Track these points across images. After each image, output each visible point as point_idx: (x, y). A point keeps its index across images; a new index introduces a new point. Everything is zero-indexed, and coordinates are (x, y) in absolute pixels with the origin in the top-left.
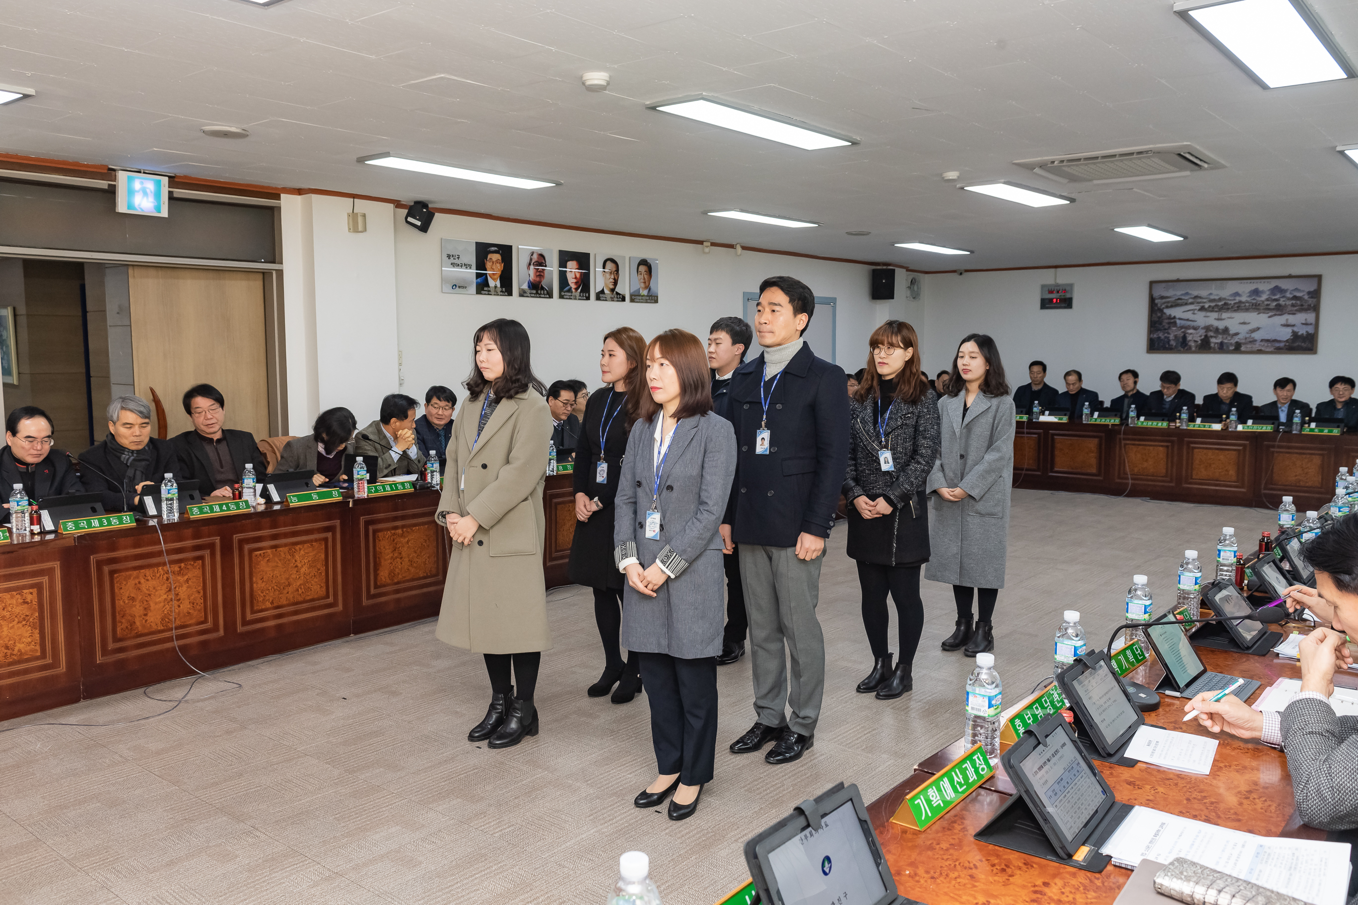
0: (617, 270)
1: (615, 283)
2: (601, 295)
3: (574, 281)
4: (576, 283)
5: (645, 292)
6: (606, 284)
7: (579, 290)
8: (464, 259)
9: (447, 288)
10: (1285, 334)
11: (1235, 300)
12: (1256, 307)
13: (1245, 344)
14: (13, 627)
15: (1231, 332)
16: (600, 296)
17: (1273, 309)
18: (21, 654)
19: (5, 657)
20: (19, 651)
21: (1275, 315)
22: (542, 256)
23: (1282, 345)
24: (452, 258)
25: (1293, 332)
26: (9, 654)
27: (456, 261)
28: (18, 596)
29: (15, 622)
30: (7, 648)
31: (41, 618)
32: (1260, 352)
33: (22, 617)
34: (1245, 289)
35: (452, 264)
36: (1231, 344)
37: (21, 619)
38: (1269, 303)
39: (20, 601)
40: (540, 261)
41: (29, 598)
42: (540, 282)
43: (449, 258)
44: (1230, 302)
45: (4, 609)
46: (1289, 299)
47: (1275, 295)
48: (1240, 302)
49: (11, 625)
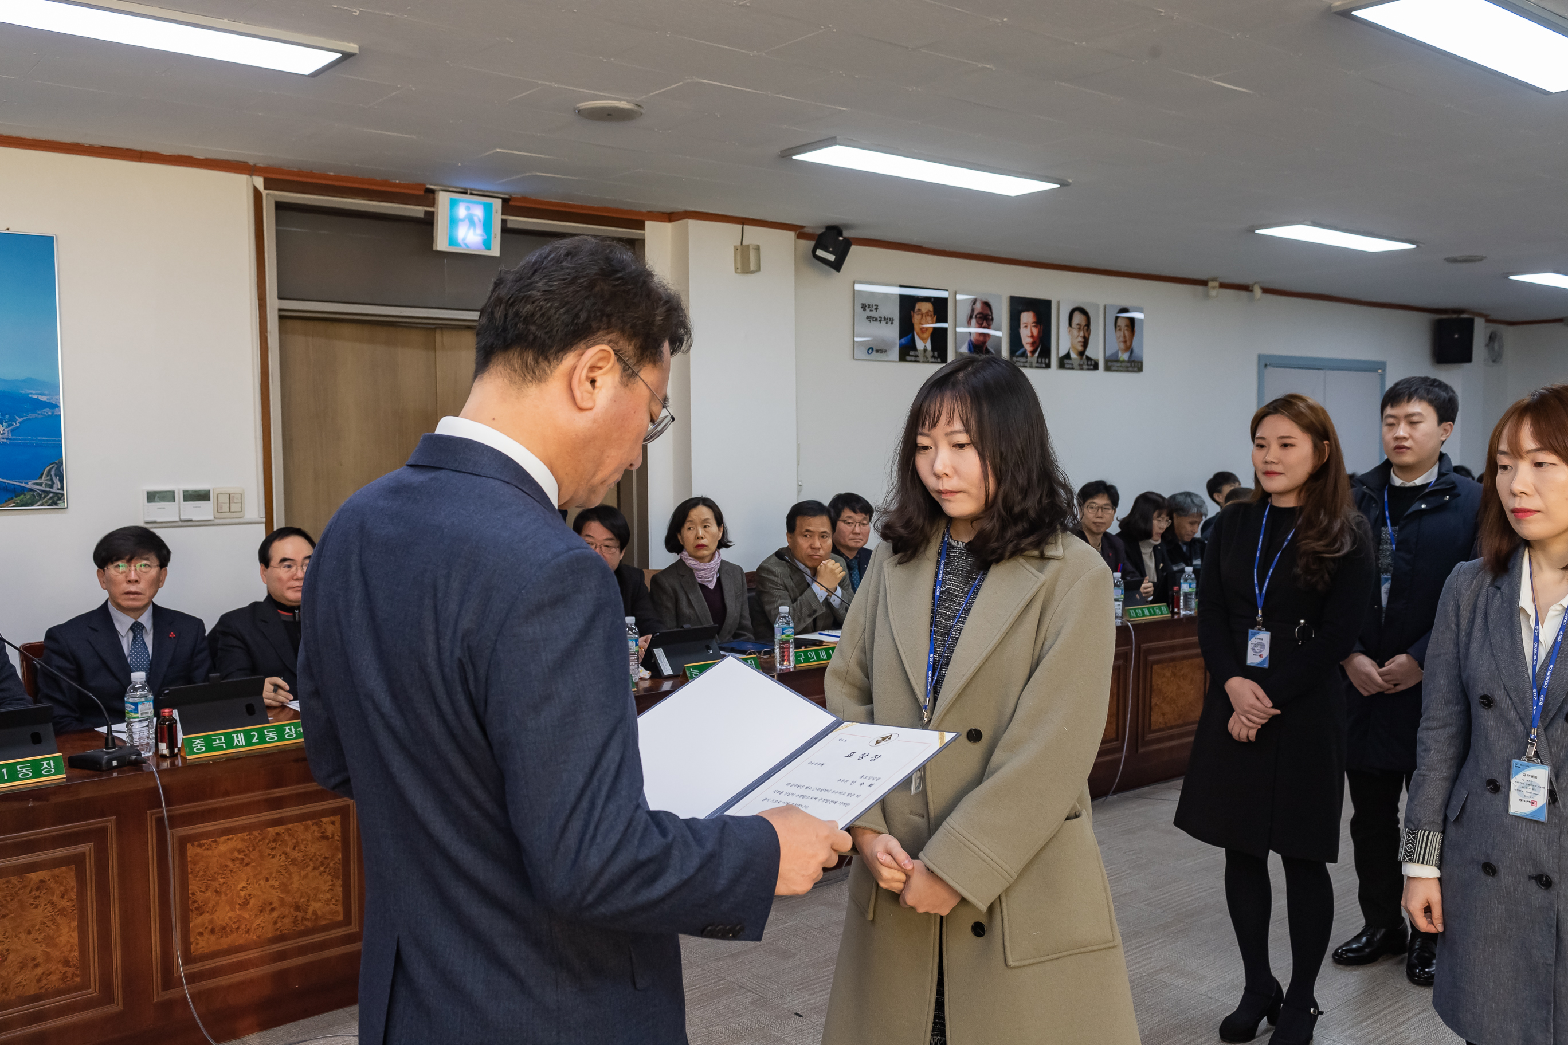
0: (1088, 325)
1: (1085, 343)
2: (1066, 361)
3: (1030, 340)
4: (1033, 344)
5: (1125, 356)
6: (1073, 347)
7: (1037, 354)
8: (883, 312)
9: (861, 353)
14: (306, 877)
16: (1064, 362)
18: (317, 918)
19: (294, 922)
20: (315, 913)
22: (987, 305)
24: (868, 310)
26: (299, 918)
27: (874, 314)
28: (315, 828)
29: (309, 869)
30: (297, 908)
31: (346, 861)
33: (320, 859)
35: (867, 318)
37: (318, 864)
39: (317, 834)
40: (985, 312)
41: (330, 829)
42: (984, 343)
43: (864, 310)
45: (294, 849)
49: (303, 873)
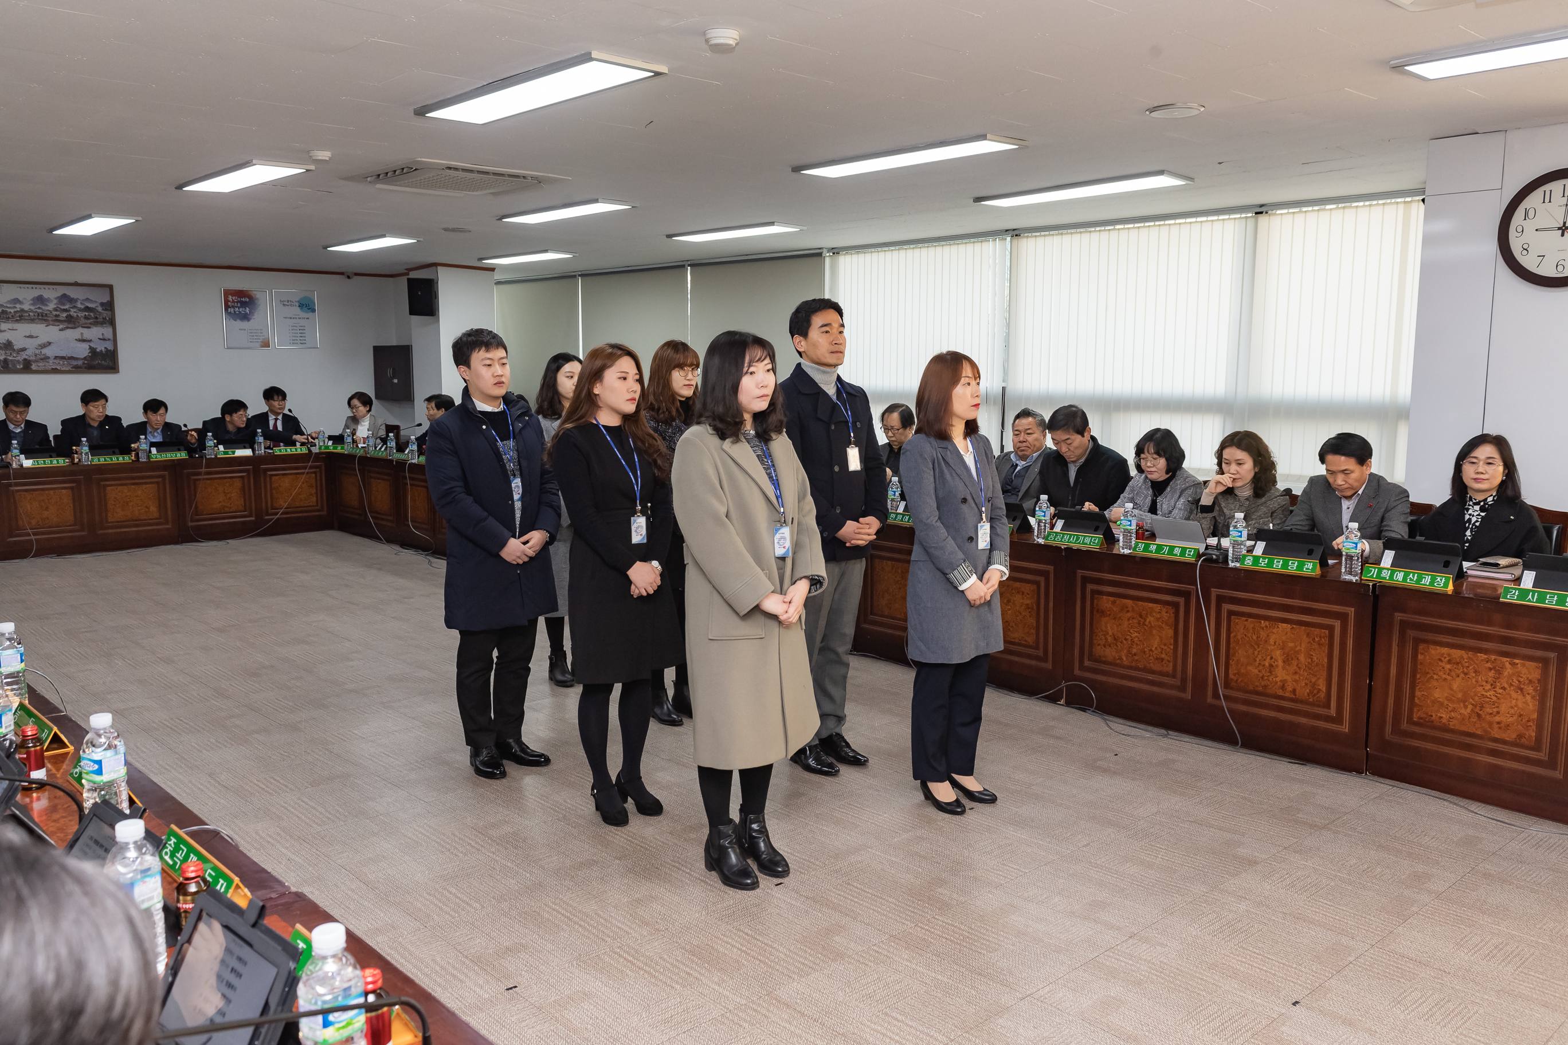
10: (82, 351)
11: (15, 307)
12: (42, 318)
13: (36, 361)
15: (16, 347)
17: (64, 321)
21: (68, 328)
23: (80, 363)
25: (90, 347)
32: (55, 371)
34: (26, 296)
36: (18, 362)
38: (58, 313)
44: (9, 310)
46: (80, 310)
47: (64, 304)
48: (22, 310)
